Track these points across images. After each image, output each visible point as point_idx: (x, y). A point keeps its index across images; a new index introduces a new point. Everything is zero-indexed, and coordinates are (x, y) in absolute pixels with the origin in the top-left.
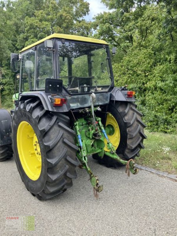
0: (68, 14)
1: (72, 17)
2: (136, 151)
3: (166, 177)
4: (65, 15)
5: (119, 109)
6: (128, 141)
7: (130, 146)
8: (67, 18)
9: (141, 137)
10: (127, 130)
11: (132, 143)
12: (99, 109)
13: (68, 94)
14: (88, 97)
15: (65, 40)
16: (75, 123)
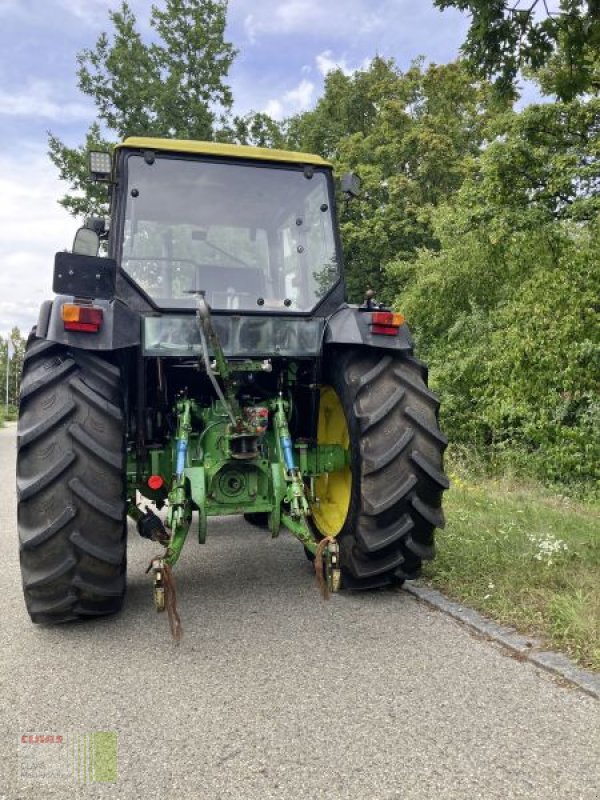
0: (434, 135)
1: (450, 141)
2: (398, 528)
3: (494, 640)
4: (427, 138)
5: (349, 374)
6: (362, 485)
7: (367, 503)
8: (431, 146)
9: (412, 476)
10: (363, 447)
11: (377, 495)
12: (266, 366)
13: (150, 309)
14: (230, 325)
15: (156, 153)
16: (180, 405)
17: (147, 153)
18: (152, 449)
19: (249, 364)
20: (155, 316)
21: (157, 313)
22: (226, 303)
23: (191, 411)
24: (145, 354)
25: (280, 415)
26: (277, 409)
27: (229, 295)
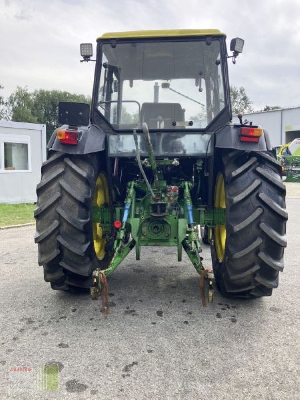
12: (176, 162)
13: (112, 131)
14: (156, 139)
15: (117, 41)
16: (129, 184)
17: (112, 41)
18: (117, 207)
19: (167, 161)
20: (114, 135)
21: (115, 133)
22: (157, 125)
23: (135, 187)
24: (110, 156)
25: (187, 191)
26: (185, 188)
27: (159, 120)
